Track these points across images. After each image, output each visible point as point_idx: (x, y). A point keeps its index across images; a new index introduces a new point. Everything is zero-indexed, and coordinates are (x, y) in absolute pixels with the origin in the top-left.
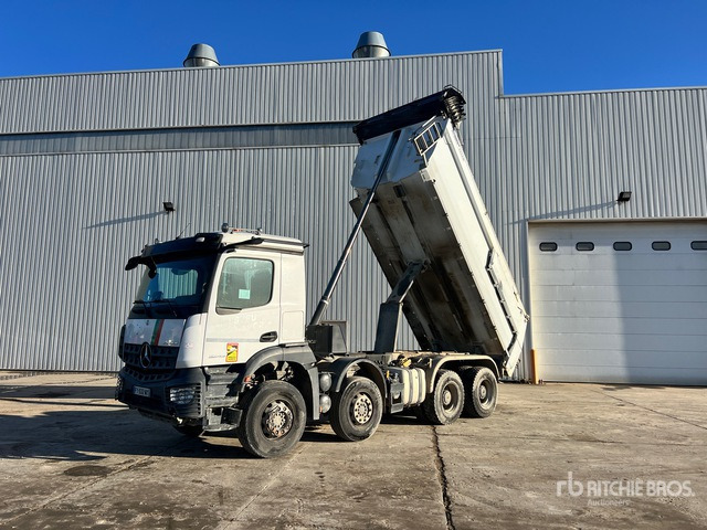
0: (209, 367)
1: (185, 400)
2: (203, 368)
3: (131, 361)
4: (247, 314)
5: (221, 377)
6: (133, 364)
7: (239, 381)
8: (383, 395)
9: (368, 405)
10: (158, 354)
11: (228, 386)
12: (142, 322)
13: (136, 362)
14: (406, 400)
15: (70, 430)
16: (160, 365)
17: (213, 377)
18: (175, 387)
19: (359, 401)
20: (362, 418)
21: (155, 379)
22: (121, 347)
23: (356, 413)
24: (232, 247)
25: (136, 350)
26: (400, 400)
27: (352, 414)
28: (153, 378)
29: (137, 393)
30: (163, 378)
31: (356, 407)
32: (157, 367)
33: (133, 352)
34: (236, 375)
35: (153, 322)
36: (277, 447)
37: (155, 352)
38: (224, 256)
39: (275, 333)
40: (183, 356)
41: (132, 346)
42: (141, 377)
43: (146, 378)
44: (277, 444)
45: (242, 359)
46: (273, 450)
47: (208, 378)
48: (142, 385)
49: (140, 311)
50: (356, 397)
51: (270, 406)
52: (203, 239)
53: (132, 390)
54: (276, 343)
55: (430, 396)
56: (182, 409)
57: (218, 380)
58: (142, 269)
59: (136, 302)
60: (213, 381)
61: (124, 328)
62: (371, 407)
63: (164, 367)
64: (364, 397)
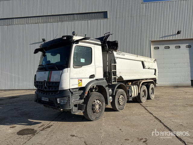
0: (72, 89)
1: (64, 102)
2: (70, 89)
3: (39, 88)
4: (84, 68)
5: (77, 92)
6: (40, 89)
7: (83, 93)
8: (127, 95)
9: (123, 98)
10: (51, 85)
11: (80, 96)
12: (43, 73)
13: (42, 88)
14: (133, 96)
15: (19, 111)
16: (52, 89)
17: (74, 93)
18: (59, 98)
19: (121, 97)
20: (122, 103)
21: (50, 95)
22: (35, 82)
23: (120, 102)
24: (77, 42)
25: (41, 83)
26: (131, 96)
27: (119, 102)
28: (49, 94)
29: (43, 100)
30: (54, 94)
31: (120, 99)
32: (51, 90)
33: (40, 84)
34: (82, 91)
35: (47, 72)
36: (98, 116)
37: (49, 84)
38: (74, 45)
39: (94, 75)
40: (61, 85)
41: (39, 82)
42: (44, 94)
43: (46, 94)
44: (97, 115)
45: (84, 85)
46: (96, 118)
47: (72, 93)
48: (45, 97)
49: (41, 69)
50: (120, 96)
51: (94, 102)
52: (65, 38)
53: (41, 98)
54: (94, 79)
55: (139, 94)
56: (63, 106)
57: (76, 94)
58: (40, 53)
59: (39, 65)
60: (74, 94)
61: (35, 75)
62: (124, 99)
63: (54, 90)
64: (122, 96)
